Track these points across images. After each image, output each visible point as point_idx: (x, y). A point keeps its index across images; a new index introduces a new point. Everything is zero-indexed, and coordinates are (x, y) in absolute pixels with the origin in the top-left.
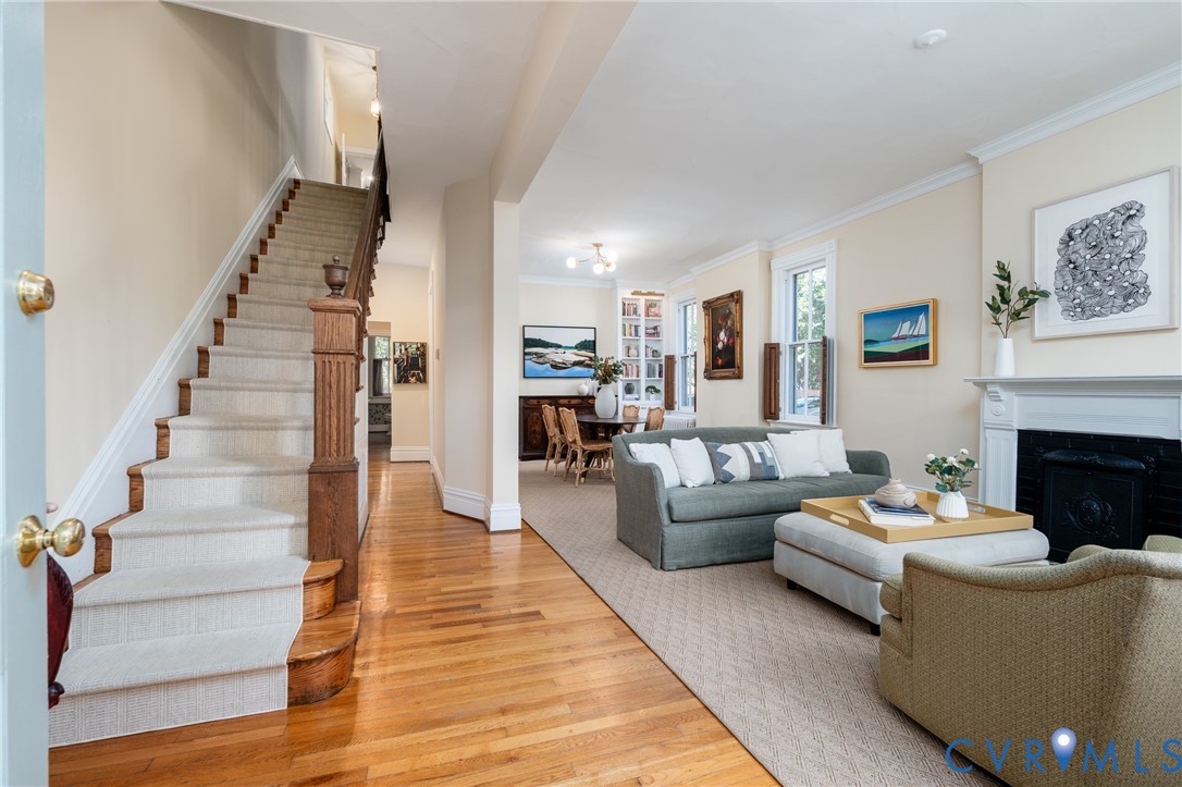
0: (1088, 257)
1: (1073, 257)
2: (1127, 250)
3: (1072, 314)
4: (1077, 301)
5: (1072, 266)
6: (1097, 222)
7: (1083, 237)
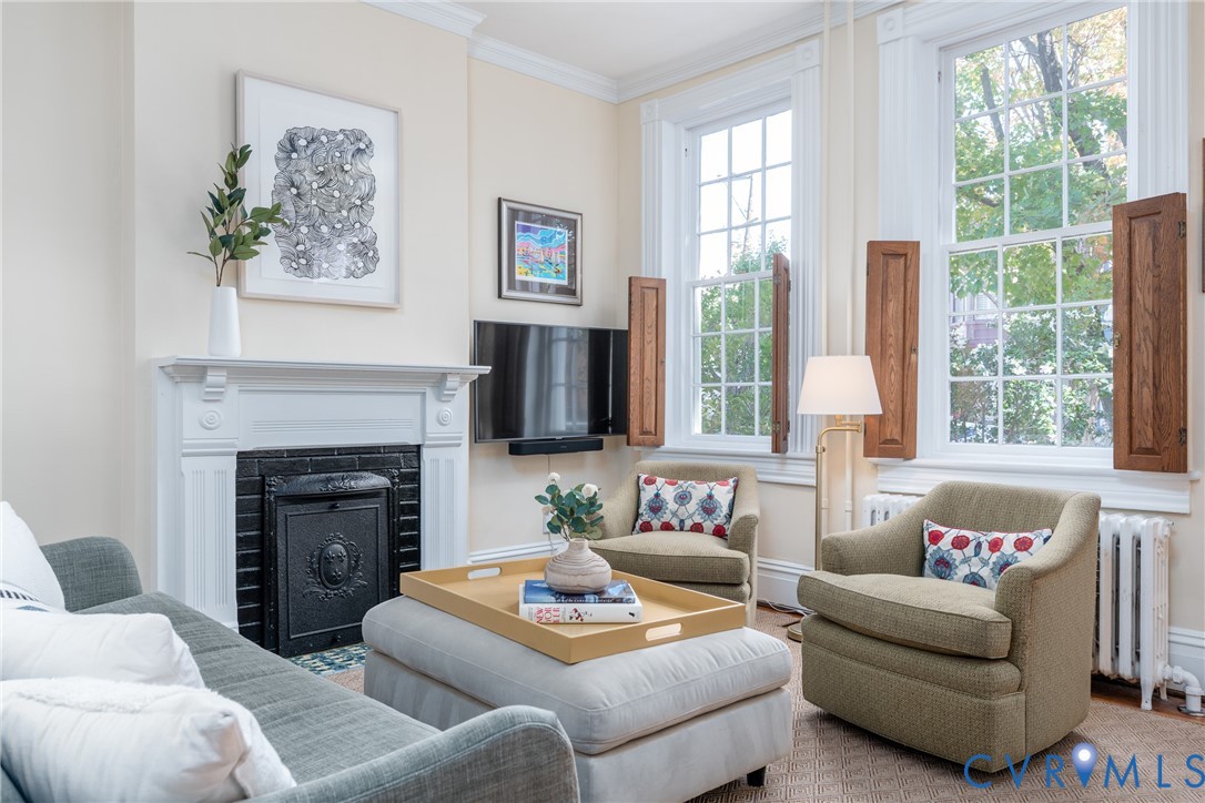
0: (315, 186)
1: (297, 178)
2: (357, 193)
3: (294, 265)
4: (301, 248)
5: (294, 191)
6: (324, 139)
7: (309, 152)
